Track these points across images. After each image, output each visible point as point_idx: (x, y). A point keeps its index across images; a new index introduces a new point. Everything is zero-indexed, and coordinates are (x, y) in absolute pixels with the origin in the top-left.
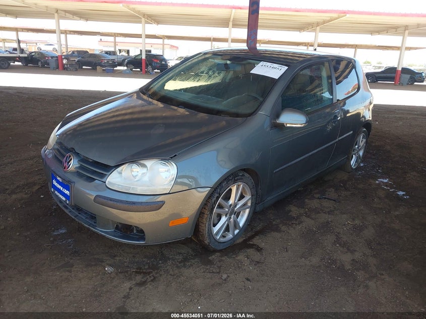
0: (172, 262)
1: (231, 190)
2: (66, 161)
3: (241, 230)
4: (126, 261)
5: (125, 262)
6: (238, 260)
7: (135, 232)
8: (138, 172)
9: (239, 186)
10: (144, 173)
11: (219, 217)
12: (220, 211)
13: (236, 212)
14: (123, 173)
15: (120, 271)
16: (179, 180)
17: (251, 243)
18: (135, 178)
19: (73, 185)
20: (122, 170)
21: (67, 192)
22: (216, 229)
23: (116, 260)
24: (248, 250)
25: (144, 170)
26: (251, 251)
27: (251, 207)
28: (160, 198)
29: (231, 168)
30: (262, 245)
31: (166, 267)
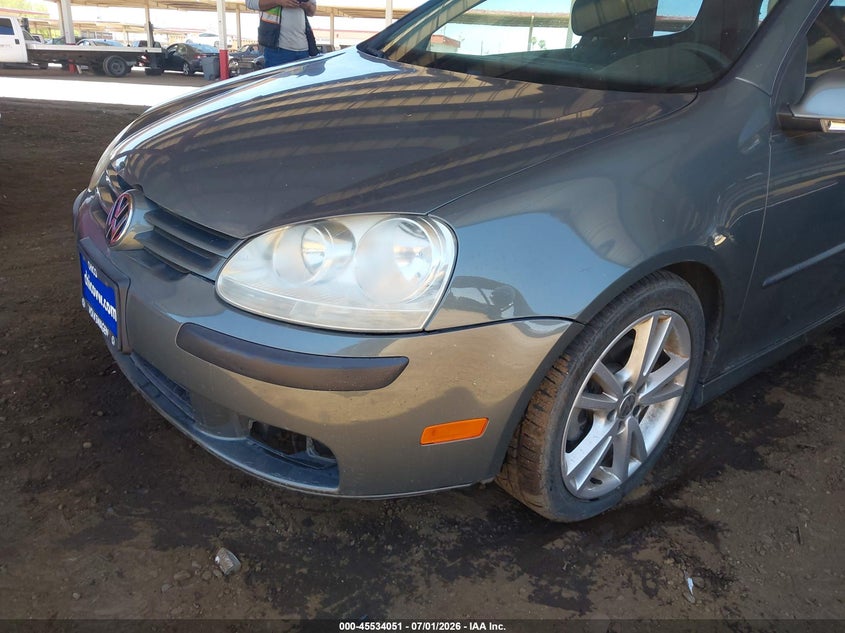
0: (426, 553)
1: (632, 334)
2: (113, 216)
3: (647, 461)
4: (284, 533)
5: (282, 539)
6: (641, 563)
7: (310, 449)
8: (322, 254)
9: (659, 322)
10: (342, 259)
11: (586, 421)
12: (592, 401)
13: (638, 407)
14: (275, 255)
15: (258, 569)
16: (458, 293)
17: (677, 502)
18: (312, 274)
19: (123, 287)
20: (271, 246)
21: (111, 310)
22: (572, 460)
23: (254, 528)
24: (672, 530)
25: (342, 249)
26: (679, 533)
27: (683, 392)
28: (394, 348)
29: (634, 264)
30: (715, 513)
31: (407, 568)
